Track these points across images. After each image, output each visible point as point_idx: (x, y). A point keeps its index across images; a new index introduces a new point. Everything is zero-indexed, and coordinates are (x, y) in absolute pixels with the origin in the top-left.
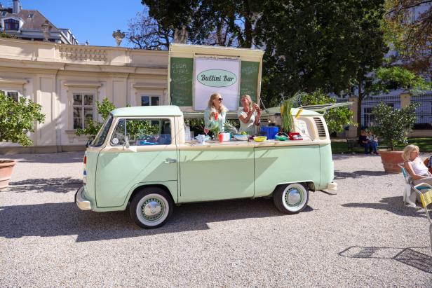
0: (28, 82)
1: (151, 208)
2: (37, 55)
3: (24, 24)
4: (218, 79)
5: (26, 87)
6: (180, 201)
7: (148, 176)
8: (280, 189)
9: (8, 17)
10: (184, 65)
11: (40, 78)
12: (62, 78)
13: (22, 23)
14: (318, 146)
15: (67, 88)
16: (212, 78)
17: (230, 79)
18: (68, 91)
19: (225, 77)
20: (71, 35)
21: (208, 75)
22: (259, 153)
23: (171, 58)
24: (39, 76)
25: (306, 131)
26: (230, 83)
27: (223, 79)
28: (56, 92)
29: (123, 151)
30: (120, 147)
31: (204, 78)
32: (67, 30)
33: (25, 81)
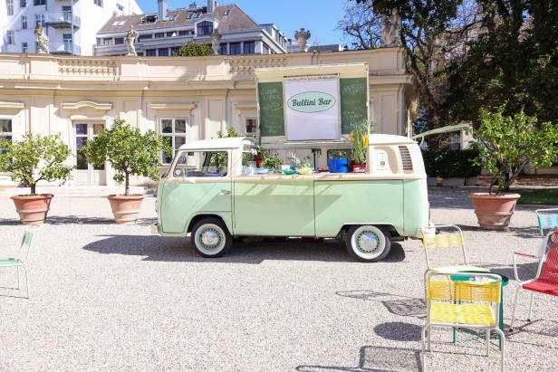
0: (196, 106)
1: (209, 238)
2: (205, 74)
3: (219, 26)
4: (312, 103)
5: (194, 112)
6: (235, 233)
7: (206, 206)
8: (348, 229)
9: (203, 18)
10: (275, 91)
11: (209, 101)
12: (233, 99)
13: (216, 25)
14: (402, 181)
15: (239, 112)
16: (306, 103)
17: (327, 102)
18: (240, 116)
19: (321, 101)
20: (277, 31)
21: (299, 100)
22: (320, 188)
23: (259, 84)
24: (207, 98)
25: (387, 163)
26: (327, 107)
27: (317, 102)
28: (226, 120)
29: (184, 182)
30: (180, 179)
31: (295, 103)
32: (271, 25)
33: (192, 106)
